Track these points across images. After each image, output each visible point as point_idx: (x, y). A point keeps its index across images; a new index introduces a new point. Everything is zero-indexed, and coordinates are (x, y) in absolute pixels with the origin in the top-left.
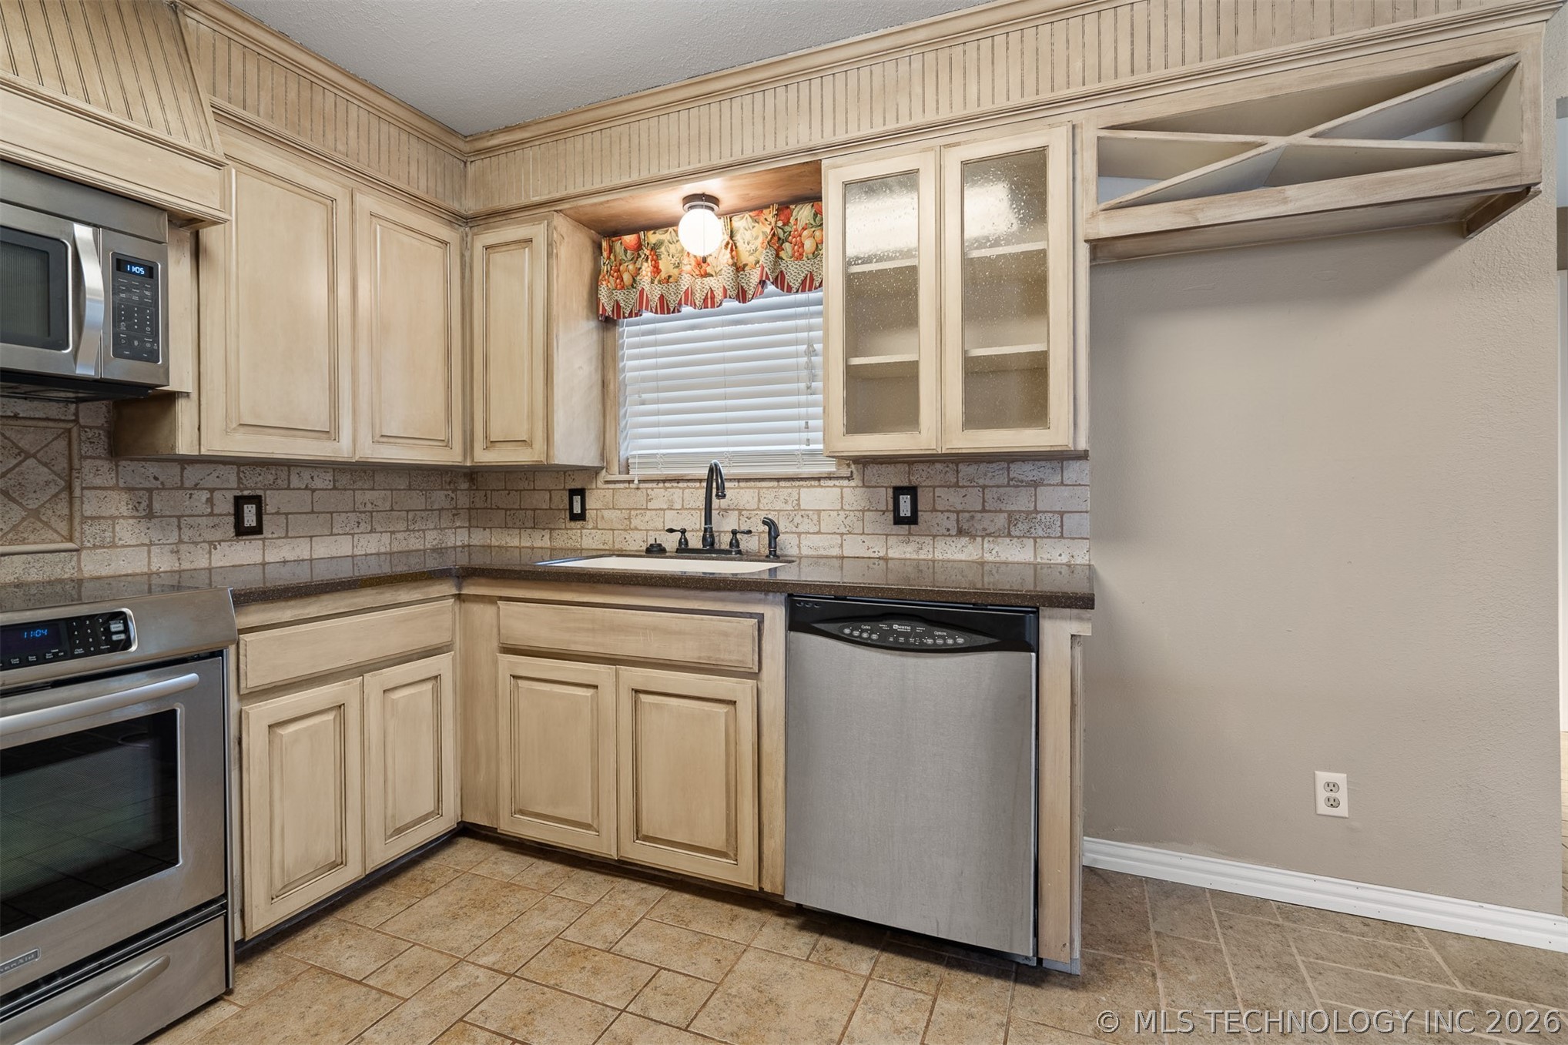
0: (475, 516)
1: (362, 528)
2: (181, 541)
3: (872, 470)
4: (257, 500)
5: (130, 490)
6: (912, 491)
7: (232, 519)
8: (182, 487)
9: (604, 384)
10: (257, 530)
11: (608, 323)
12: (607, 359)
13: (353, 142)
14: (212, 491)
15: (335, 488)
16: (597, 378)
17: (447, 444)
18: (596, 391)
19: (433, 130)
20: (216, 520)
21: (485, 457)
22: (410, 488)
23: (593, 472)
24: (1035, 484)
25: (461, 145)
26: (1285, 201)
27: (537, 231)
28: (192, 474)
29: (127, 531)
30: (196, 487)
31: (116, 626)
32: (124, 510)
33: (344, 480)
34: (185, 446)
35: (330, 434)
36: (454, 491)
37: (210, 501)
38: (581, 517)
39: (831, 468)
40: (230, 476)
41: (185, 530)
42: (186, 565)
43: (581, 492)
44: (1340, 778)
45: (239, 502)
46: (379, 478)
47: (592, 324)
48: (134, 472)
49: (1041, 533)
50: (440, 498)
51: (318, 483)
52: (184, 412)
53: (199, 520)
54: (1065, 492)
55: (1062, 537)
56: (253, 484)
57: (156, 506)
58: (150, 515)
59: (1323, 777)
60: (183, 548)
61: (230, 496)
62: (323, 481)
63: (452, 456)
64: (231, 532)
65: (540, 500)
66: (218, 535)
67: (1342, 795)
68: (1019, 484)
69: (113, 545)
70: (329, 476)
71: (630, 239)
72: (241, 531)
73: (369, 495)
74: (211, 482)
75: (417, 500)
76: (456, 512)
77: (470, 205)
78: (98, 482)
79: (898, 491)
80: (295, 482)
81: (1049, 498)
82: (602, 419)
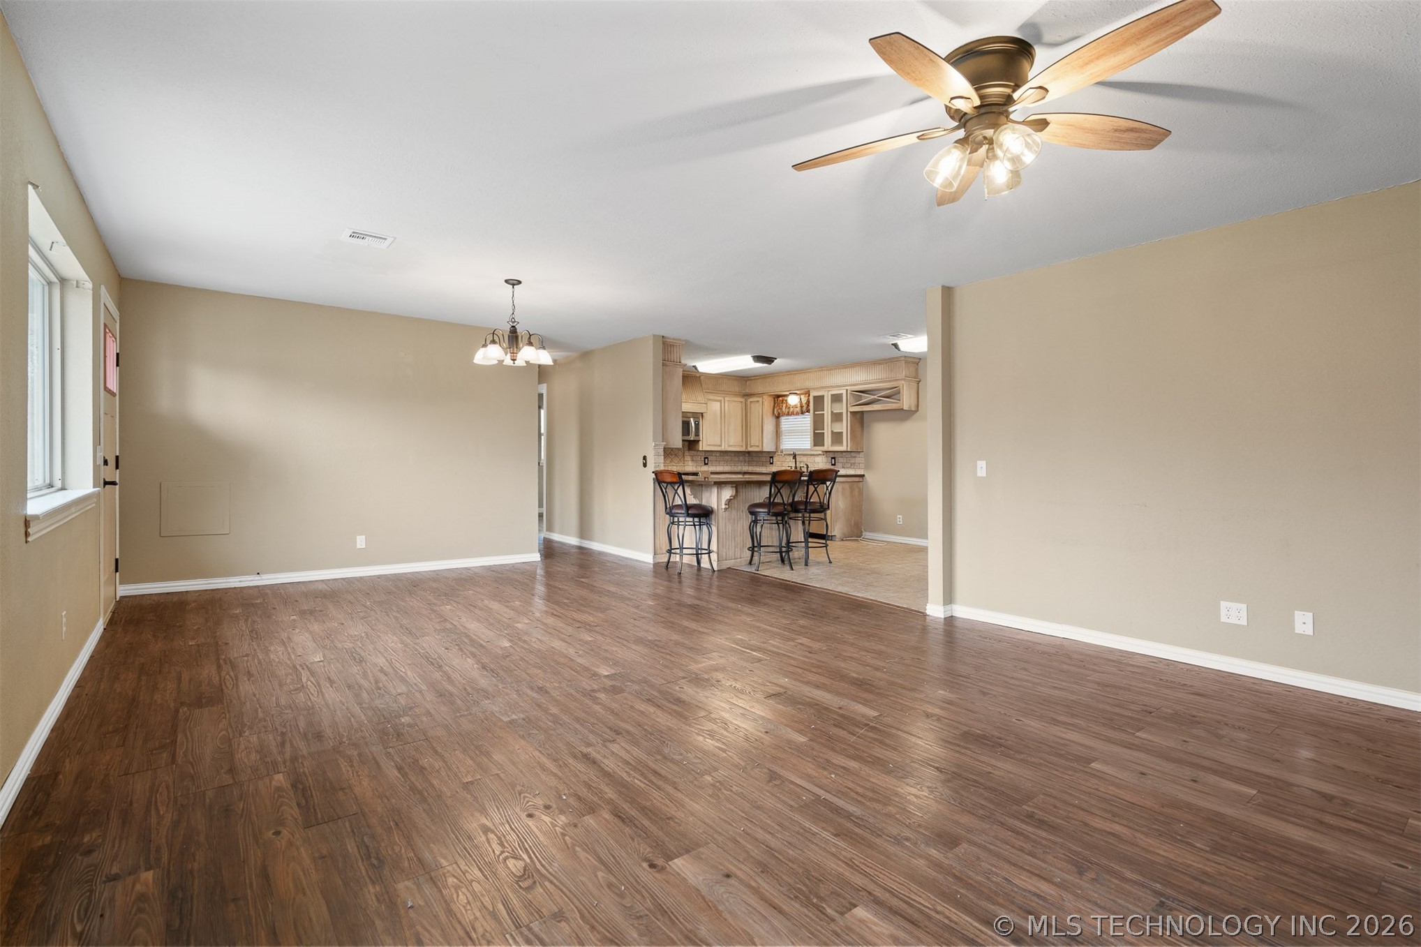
0: (750, 463)
1: (725, 465)
3: (828, 453)
4: (708, 458)
5: (690, 456)
6: (834, 458)
7: (704, 462)
8: (697, 456)
9: (777, 431)
10: (707, 464)
11: (778, 417)
12: (778, 426)
13: (725, 387)
15: (720, 456)
16: (775, 430)
17: (742, 446)
18: (775, 433)
19: (739, 378)
20: (702, 461)
21: (750, 449)
22: (736, 456)
23: (775, 453)
24: (855, 457)
25: (745, 379)
26: (873, 407)
27: (760, 399)
28: (698, 453)
29: (690, 463)
30: (701, 455)
32: (690, 459)
33: (722, 454)
34: (700, 449)
35: (720, 446)
36: (746, 456)
37: (702, 458)
38: (772, 463)
39: (821, 452)
40: (706, 454)
43: (772, 457)
44: (900, 516)
45: (705, 458)
46: (729, 454)
47: (774, 418)
48: (693, 453)
49: (856, 467)
50: (741, 458)
52: (700, 442)
53: (699, 462)
54: (861, 459)
55: (859, 468)
56: (709, 455)
57: (694, 459)
59: (898, 516)
60: (697, 466)
62: (719, 454)
63: (743, 449)
65: (764, 459)
66: (702, 464)
67: (901, 520)
68: (852, 457)
71: (781, 399)
72: (705, 464)
73: (726, 457)
74: (703, 454)
75: (736, 459)
77: (747, 391)
78: (687, 455)
79: (832, 458)
80: (715, 455)
81: (858, 460)
82: (777, 439)
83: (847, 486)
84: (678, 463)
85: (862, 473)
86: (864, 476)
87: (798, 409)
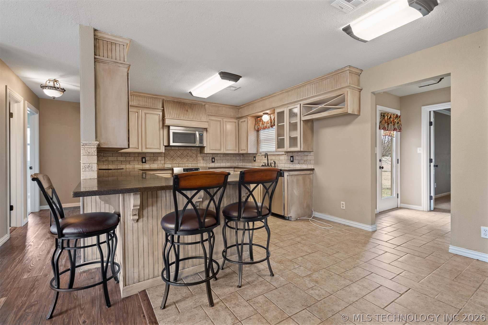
0: (243, 161)
1: (227, 162)
2: (206, 163)
3: (288, 153)
4: (214, 158)
5: (202, 157)
6: (292, 157)
7: (211, 160)
8: (207, 157)
9: (257, 140)
10: (214, 162)
11: (258, 131)
12: (258, 136)
13: (223, 113)
14: (209, 157)
15: (223, 157)
16: (256, 140)
17: (237, 150)
18: (256, 142)
19: (234, 107)
20: (210, 160)
21: (241, 152)
22: (233, 157)
23: (256, 154)
24: (307, 156)
25: (238, 107)
26: (321, 115)
27: (246, 119)
28: (207, 155)
29: (202, 161)
30: (208, 157)
31: (199, 169)
32: (201, 159)
33: (224, 155)
34: (206, 152)
35: (220, 150)
36: (240, 157)
37: (209, 158)
38: (255, 161)
39: (283, 153)
40: (211, 155)
41: (207, 162)
42: (207, 166)
43: (255, 157)
44: (344, 203)
45: (212, 158)
46: (229, 155)
47: (255, 131)
48: (202, 155)
49: (308, 163)
50: (238, 158)
51: (221, 156)
52: (206, 148)
53: (208, 160)
54: (311, 157)
55: (310, 164)
56: (214, 156)
57: (204, 159)
58: (204, 160)
59: (342, 202)
60: (207, 164)
61: (211, 157)
62: (222, 156)
63: (237, 152)
64: (211, 162)
65: (250, 158)
66: (210, 162)
67: (344, 206)
68: (305, 156)
69: (200, 163)
70: (222, 155)
71: (259, 118)
72: (213, 162)
73: (228, 157)
74: (209, 156)
75: (234, 158)
76: (240, 160)
77: (240, 116)
78: (199, 156)
79: (291, 157)
80: (218, 156)
81: (309, 158)
82: (257, 146)
83: (300, 178)
84: (193, 161)
85: (313, 168)
86: (313, 170)
87: (269, 125)
